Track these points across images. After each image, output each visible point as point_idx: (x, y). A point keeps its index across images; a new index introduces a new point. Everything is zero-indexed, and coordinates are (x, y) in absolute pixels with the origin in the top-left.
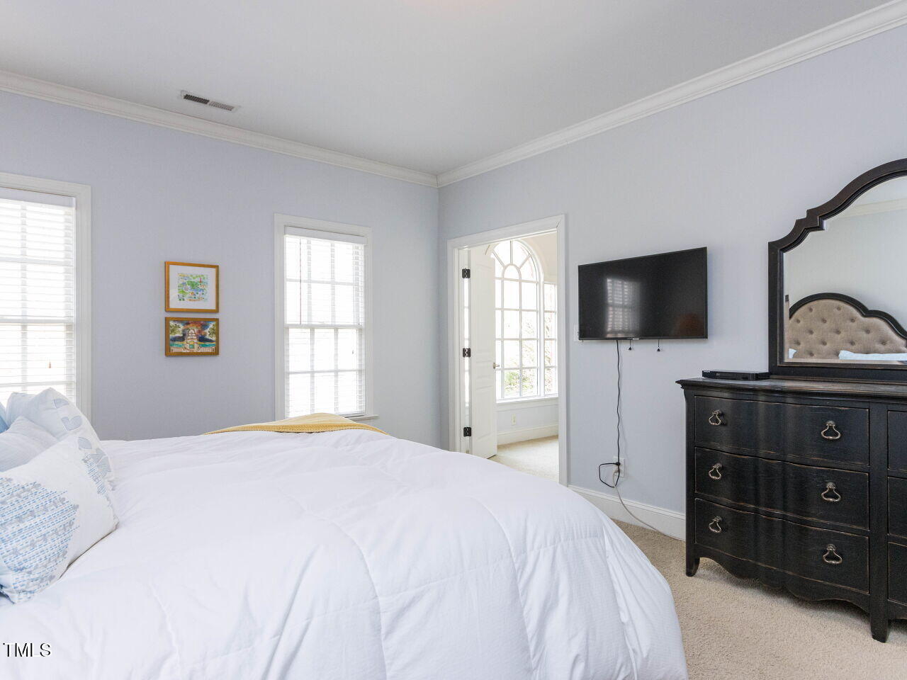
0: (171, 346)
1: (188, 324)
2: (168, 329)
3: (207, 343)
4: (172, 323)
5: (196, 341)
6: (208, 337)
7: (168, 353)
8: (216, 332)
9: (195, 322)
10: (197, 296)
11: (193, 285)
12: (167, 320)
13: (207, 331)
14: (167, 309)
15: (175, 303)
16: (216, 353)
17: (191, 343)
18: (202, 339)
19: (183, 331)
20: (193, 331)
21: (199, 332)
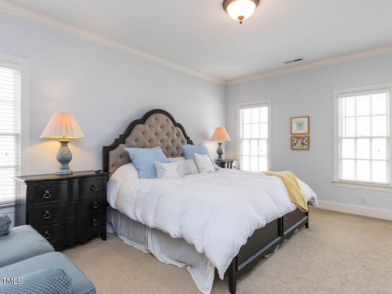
0: (293, 146)
1: (298, 138)
2: (292, 141)
3: (305, 145)
4: (293, 138)
5: (300, 144)
6: (305, 143)
7: (292, 148)
8: (308, 141)
9: (301, 138)
10: (301, 128)
11: (300, 125)
12: (291, 137)
13: (305, 141)
14: (292, 134)
15: (293, 131)
16: (308, 149)
17: (299, 145)
18: (303, 144)
19: (296, 141)
20: (300, 141)
21: (302, 141)
